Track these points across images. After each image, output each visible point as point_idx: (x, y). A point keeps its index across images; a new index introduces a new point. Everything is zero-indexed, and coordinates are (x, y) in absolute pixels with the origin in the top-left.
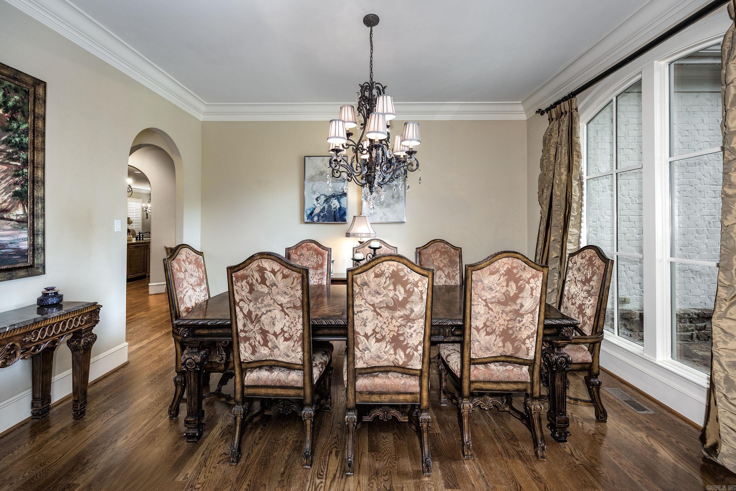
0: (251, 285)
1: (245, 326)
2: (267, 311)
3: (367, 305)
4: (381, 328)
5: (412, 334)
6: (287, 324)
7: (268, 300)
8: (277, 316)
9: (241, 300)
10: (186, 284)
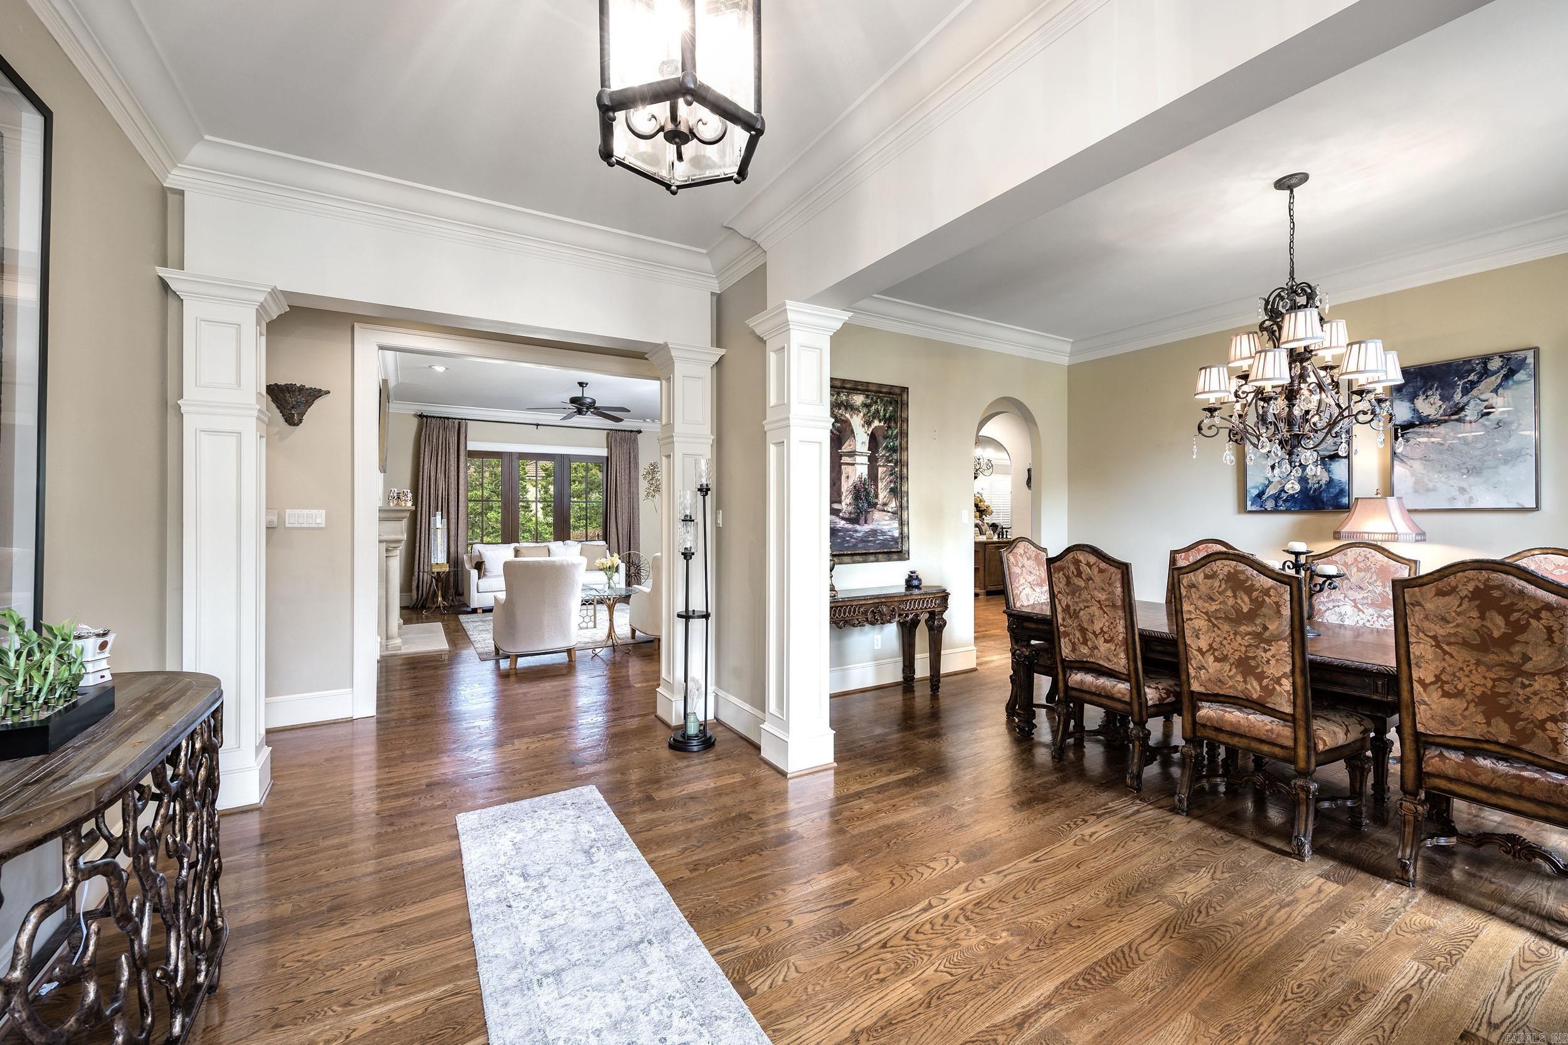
0: (1068, 578)
1: (1064, 620)
2: (1085, 607)
3: (1198, 612)
4: (1221, 643)
5: (1269, 660)
6: (1107, 624)
7: (1085, 595)
8: (1096, 614)
9: (1059, 592)
10: (1022, 581)
